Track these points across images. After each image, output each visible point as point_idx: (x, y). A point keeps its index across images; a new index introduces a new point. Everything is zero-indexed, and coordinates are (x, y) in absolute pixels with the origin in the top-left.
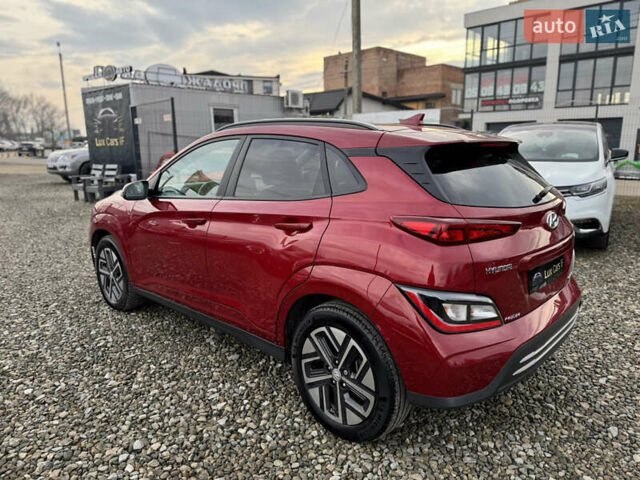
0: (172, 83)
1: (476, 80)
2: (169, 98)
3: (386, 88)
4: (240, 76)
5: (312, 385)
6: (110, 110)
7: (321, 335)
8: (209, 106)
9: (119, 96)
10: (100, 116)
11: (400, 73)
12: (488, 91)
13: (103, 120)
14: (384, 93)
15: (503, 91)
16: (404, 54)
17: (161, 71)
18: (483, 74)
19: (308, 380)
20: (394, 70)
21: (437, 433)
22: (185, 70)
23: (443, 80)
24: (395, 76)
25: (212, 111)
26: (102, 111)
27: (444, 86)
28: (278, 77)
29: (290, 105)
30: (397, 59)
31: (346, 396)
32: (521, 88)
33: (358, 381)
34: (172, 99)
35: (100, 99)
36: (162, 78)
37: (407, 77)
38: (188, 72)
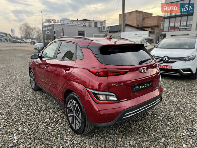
0: (68, 24)
1: (168, 21)
2: (62, 29)
3: (139, 24)
4: (93, 21)
5: (70, 116)
6: (49, 32)
7: (71, 102)
8: (77, 30)
9: (51, 28)
10: (46, 33)
11: (143, 19)
12: (172, 24)
13: (47, 35)
14: (138, 25)
15: (178, 24)
16: (145, 13)
17: (65, 20)
18: (171, 19)
19: (69, 115)
20: (142, 18)
21: (105, 134)
22: (77, 19)
23: (158, 21)
24: (142, 20)
25: (78, 32)
26: (47, 32)
27: (158, 23)
28: (105, 21)
29: (102, 30)
30: (143, 14)
31: (76, 120)
32: (184, 23)
33: (78, 116)
34: (63, 29)
35: (46, 29)
36: (65, 22)
37: (146, 20)
38: (78, 20)
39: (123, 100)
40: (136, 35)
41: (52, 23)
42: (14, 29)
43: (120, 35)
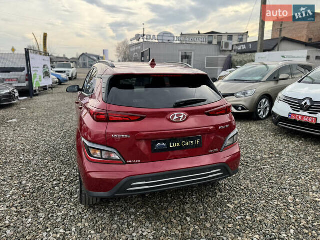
0: (169, 41)
2: (148, 49)
3: (311, 36)
4: (227, 33)
6: (137, 54)
8: (179, 51)
9: (140, 48)
10: (134, 57)
13: (135, 58)
14: (310, 40)
22: (199, 32)
25: (180, 53)
26: (135, 54)
28: (247, 33)
29: (224, 49)
35: (134, 49)
36: (165, 38)
39: (133, 162)
40: (283, 57)
41: (141, 41)
42: (107, 51)
43: (255, 57)
